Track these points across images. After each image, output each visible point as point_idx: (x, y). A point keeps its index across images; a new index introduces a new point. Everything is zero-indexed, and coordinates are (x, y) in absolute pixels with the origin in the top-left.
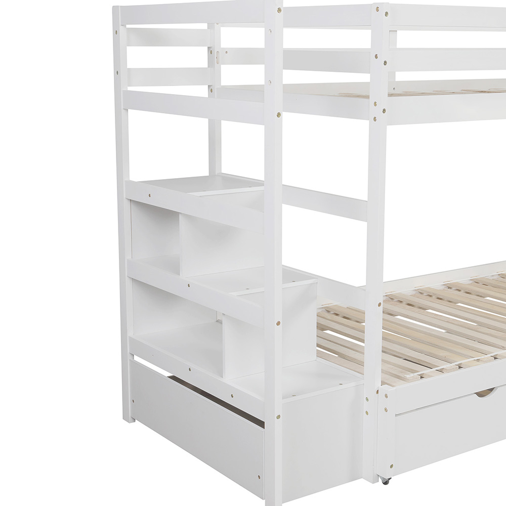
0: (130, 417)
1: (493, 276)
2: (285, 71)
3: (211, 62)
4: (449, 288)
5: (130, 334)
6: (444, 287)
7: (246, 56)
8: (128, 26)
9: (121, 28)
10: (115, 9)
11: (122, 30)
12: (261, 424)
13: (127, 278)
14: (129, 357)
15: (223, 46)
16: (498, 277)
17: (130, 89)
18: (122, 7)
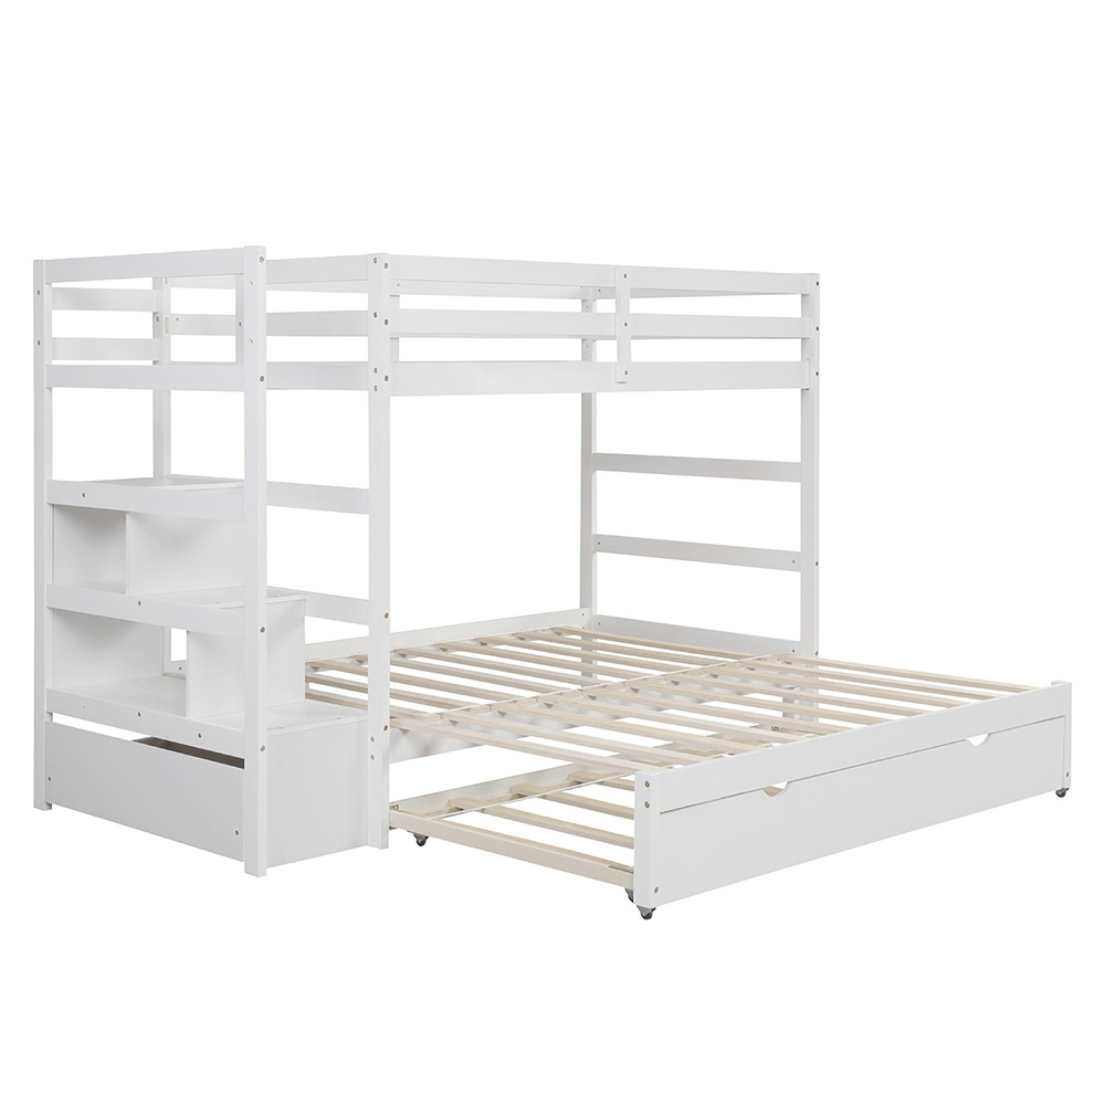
0: (45, 803)
1: (544, 630)
2: (270, 339)
3: (157, 332)
4: (482, 644)
5: (48, 685)
6: (474, 643)
7: (204, 325)
8: (54, 285)
9: (46, 286)
10: (37, 263)
11: (46, 290)
12: (239, 763)
13: (46, 609)
14: (46, 718)
15: (173, 312)
16: (550, 632)
17: (55, 363)
18: (47, 261)
